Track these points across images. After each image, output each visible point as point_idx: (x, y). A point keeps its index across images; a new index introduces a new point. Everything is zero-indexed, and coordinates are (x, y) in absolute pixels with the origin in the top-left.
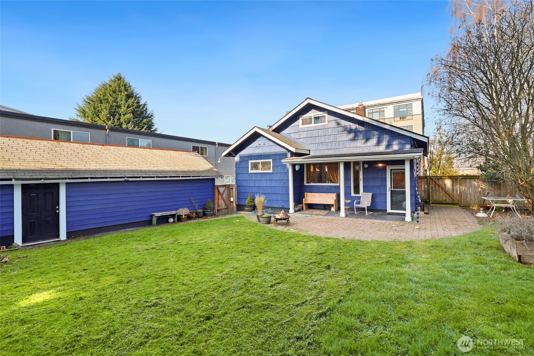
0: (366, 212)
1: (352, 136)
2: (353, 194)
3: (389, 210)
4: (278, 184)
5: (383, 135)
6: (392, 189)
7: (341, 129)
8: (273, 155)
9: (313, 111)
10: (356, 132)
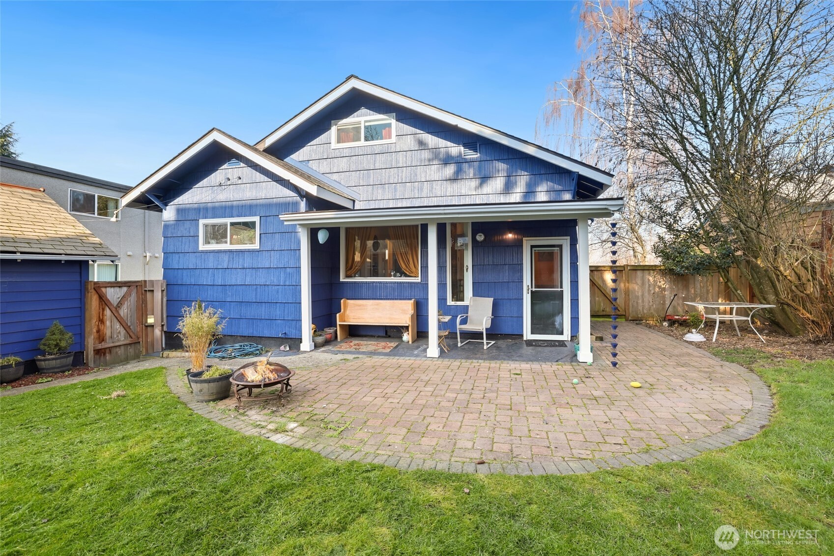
0: (485, 341)
1: (450, 170)
2: (450, 302)
3: (528, 335)
4: (273, 278)
5: (516, 172)
6: (534, 289)
7: (426, 154)
8: (262, 205)
9: (363, 110)
10: (459, 162)
